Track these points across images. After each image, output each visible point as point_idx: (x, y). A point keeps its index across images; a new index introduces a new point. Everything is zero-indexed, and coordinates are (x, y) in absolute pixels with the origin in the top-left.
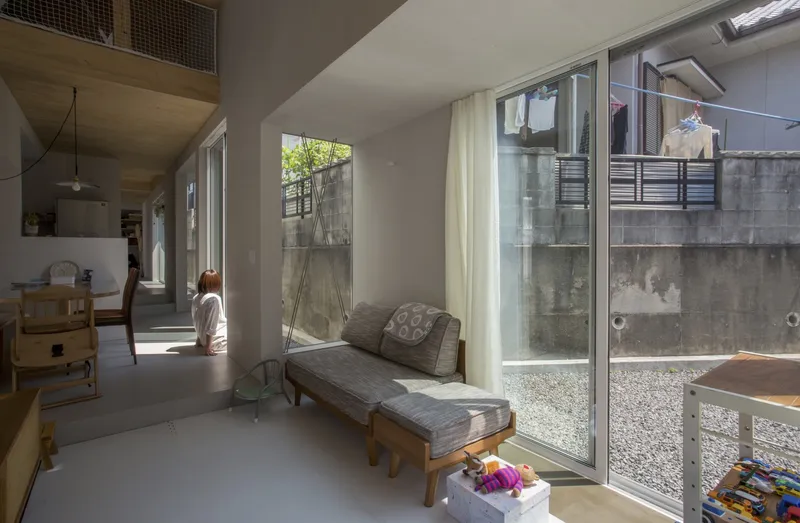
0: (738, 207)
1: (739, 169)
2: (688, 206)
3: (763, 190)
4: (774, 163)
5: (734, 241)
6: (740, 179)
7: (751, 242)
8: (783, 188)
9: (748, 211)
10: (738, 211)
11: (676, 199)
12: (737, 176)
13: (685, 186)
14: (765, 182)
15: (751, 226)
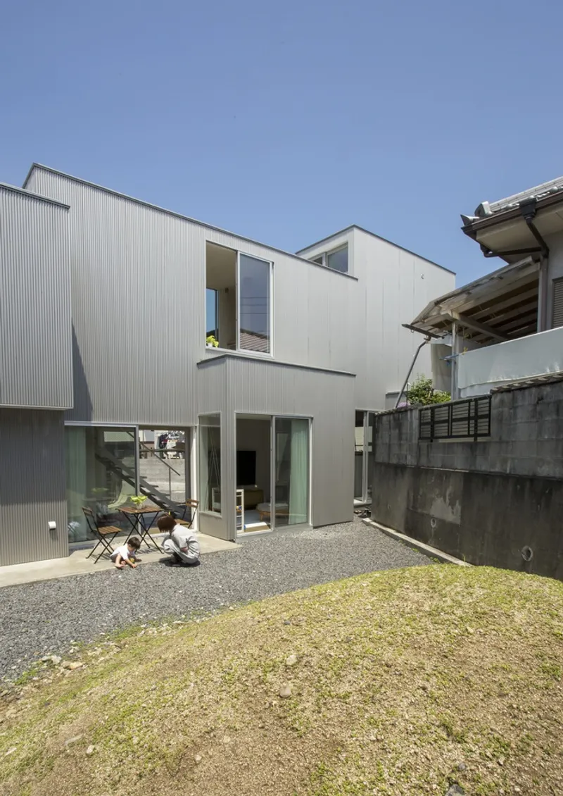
0: (500, 439)
1: (502, 402)
2: (478, 438)
3: (518, 421)
4: (527, 392)
5: (497, 470)
6: (502, 412)
7: (508, 472)
8: (533, 417)
9: (507, 442)
10: (501, 442)
11: (466, 433)
12: (500, 409)
13: (476, 421)
14: (520, 413)
15: (509, 456)
